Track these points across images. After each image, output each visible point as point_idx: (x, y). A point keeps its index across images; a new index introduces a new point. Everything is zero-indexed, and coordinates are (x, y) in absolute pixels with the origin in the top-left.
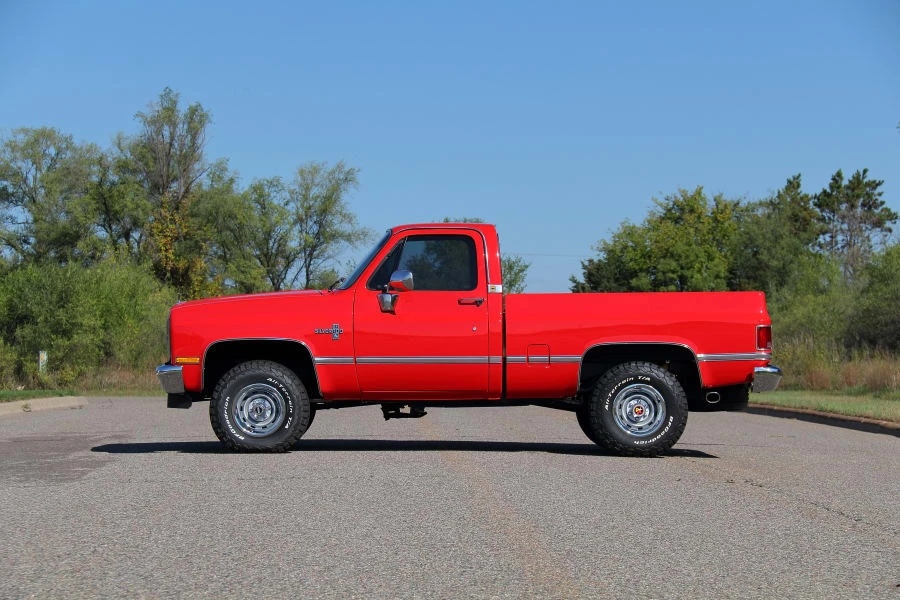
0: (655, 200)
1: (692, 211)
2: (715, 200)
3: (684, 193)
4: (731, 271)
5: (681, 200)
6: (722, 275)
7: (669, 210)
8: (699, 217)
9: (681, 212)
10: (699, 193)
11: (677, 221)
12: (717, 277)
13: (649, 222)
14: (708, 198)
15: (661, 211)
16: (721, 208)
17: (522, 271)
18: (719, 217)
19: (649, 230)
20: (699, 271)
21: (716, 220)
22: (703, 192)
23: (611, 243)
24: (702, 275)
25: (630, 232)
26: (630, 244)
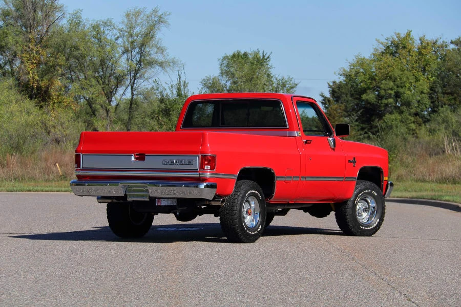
0: (378, 41)
1: (404, 47)
2: (420, 40)
3: (398, 35)
4: (431, 89)
5: (397, 39)
6: (425, 91)
7: (388, 47)
8: (409, 52)
9: (396, 48)
10: (409, 34)
11: (393, 54)
12: (422, 92)
13: (374, 55)
14: (415, 38)
15: (382, 48)
16: (424, 45)
17: (292, 88)
18: (423, 51)
19: (374, 61)
20: (409, 89)
21: (420, 53)
22: (412, 34)
23: (348, 70)
24: (411, 91)
25: (361, 63)
26: (361, 70)
